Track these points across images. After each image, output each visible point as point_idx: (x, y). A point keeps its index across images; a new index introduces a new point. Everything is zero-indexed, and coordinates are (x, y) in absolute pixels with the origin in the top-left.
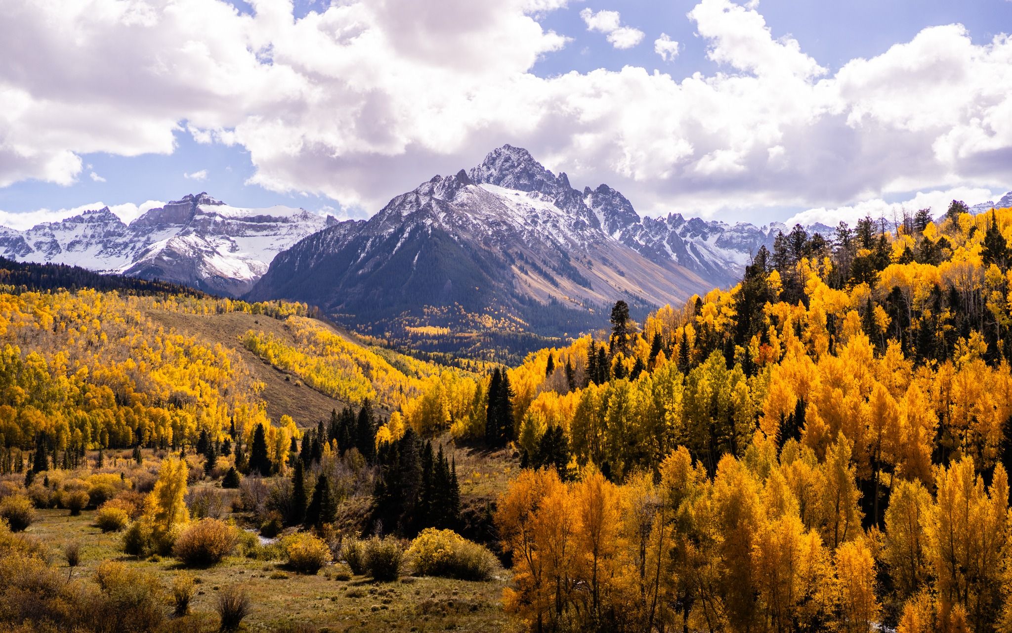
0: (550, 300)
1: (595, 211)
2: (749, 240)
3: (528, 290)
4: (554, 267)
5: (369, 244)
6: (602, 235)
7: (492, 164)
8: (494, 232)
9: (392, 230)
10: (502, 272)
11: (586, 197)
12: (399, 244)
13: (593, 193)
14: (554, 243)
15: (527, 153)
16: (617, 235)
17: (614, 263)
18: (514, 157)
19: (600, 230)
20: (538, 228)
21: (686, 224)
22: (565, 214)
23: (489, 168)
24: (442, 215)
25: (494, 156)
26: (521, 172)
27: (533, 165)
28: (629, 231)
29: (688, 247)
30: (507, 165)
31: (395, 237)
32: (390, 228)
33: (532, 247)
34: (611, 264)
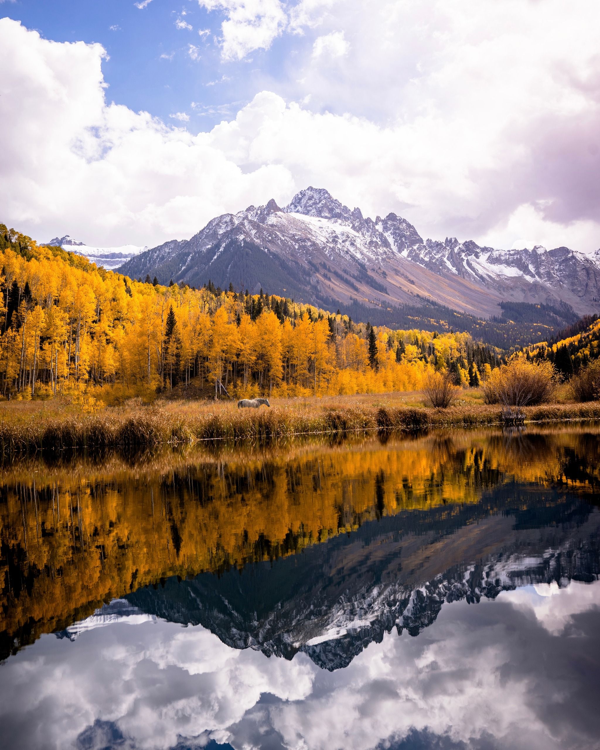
0: (352, 301)
1: (386, 234)
2: (515, 257)
3: (332, 293)
4: (354, 275)
5: (189, 258)
6: (393, 253)
7: (298, 203)
8: (300, 246)
9: (210, 246)
10: (307, 278)
11: (376, 223)
12: (215, 257)
13: (383, 221)
14: (353, 257)
15: (327, 192)
16: (405, 253)
17: (405, 274)
18: (316, 196)
19: (391, 249)
20: (339, 246)
21: (461, 246)
22: (360, 235)
23: (296, 207)
24: (254, 232)
25: (300, 196)
26: (322, 207)
27: (332, 201)
28: (415, 250)
29: (465, 263)
30: (311, 202)
31: (212, 251)
32: (208, 244)
33: (334, 260)
34: (403, 275)
